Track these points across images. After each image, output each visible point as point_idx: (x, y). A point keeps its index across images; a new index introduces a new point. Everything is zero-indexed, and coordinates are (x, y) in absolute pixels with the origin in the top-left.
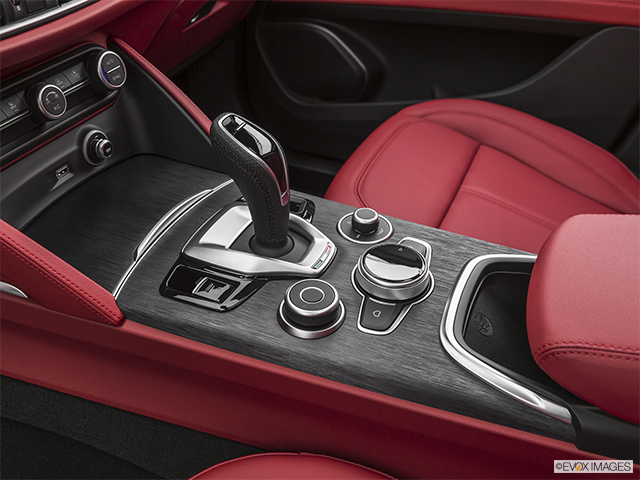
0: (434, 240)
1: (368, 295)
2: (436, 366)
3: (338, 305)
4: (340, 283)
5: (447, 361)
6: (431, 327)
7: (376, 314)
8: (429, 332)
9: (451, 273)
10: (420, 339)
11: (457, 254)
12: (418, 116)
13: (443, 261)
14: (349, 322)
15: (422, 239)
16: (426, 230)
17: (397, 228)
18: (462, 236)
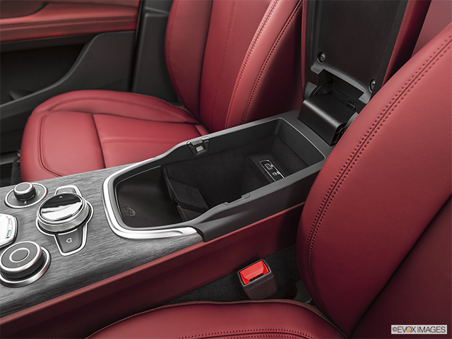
0: (75, 182)
1: (56, 233)
2: (121, 248)
3: (42, 251)
4: (33, 237)
5: (125, 241)
6: (105, 229)
7: (69, 240)
8: (106, 232)
9: (97, 194)
10: (103, 239)
11: (93, 183)
12: (47, 111)
13: (88, 190)
14: (55, 256)
15: (68, 184)
16: (68, 178)
17: (48, 186)
18: (90, 172)
